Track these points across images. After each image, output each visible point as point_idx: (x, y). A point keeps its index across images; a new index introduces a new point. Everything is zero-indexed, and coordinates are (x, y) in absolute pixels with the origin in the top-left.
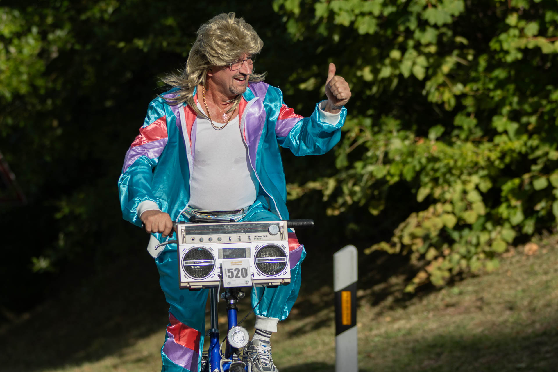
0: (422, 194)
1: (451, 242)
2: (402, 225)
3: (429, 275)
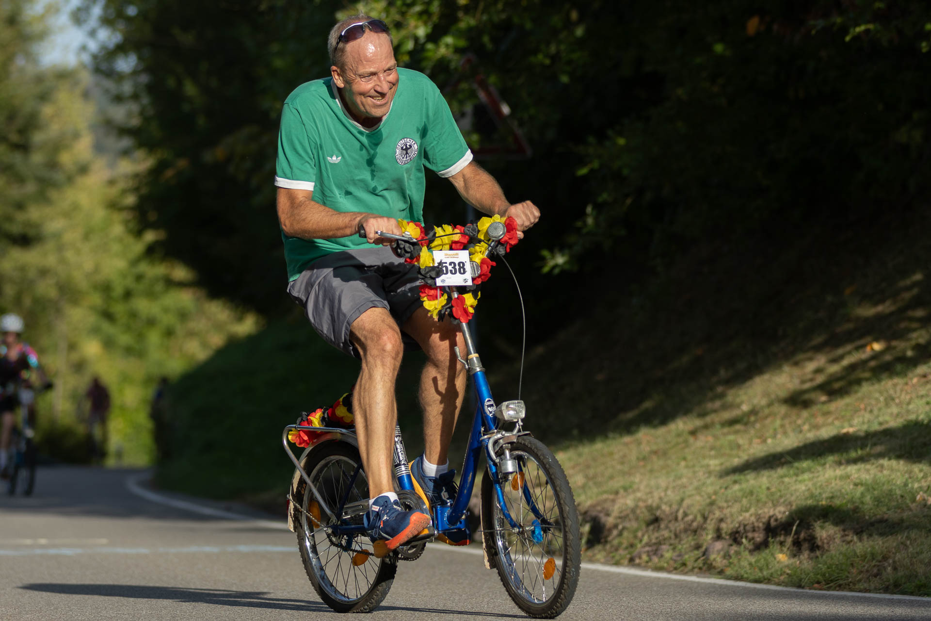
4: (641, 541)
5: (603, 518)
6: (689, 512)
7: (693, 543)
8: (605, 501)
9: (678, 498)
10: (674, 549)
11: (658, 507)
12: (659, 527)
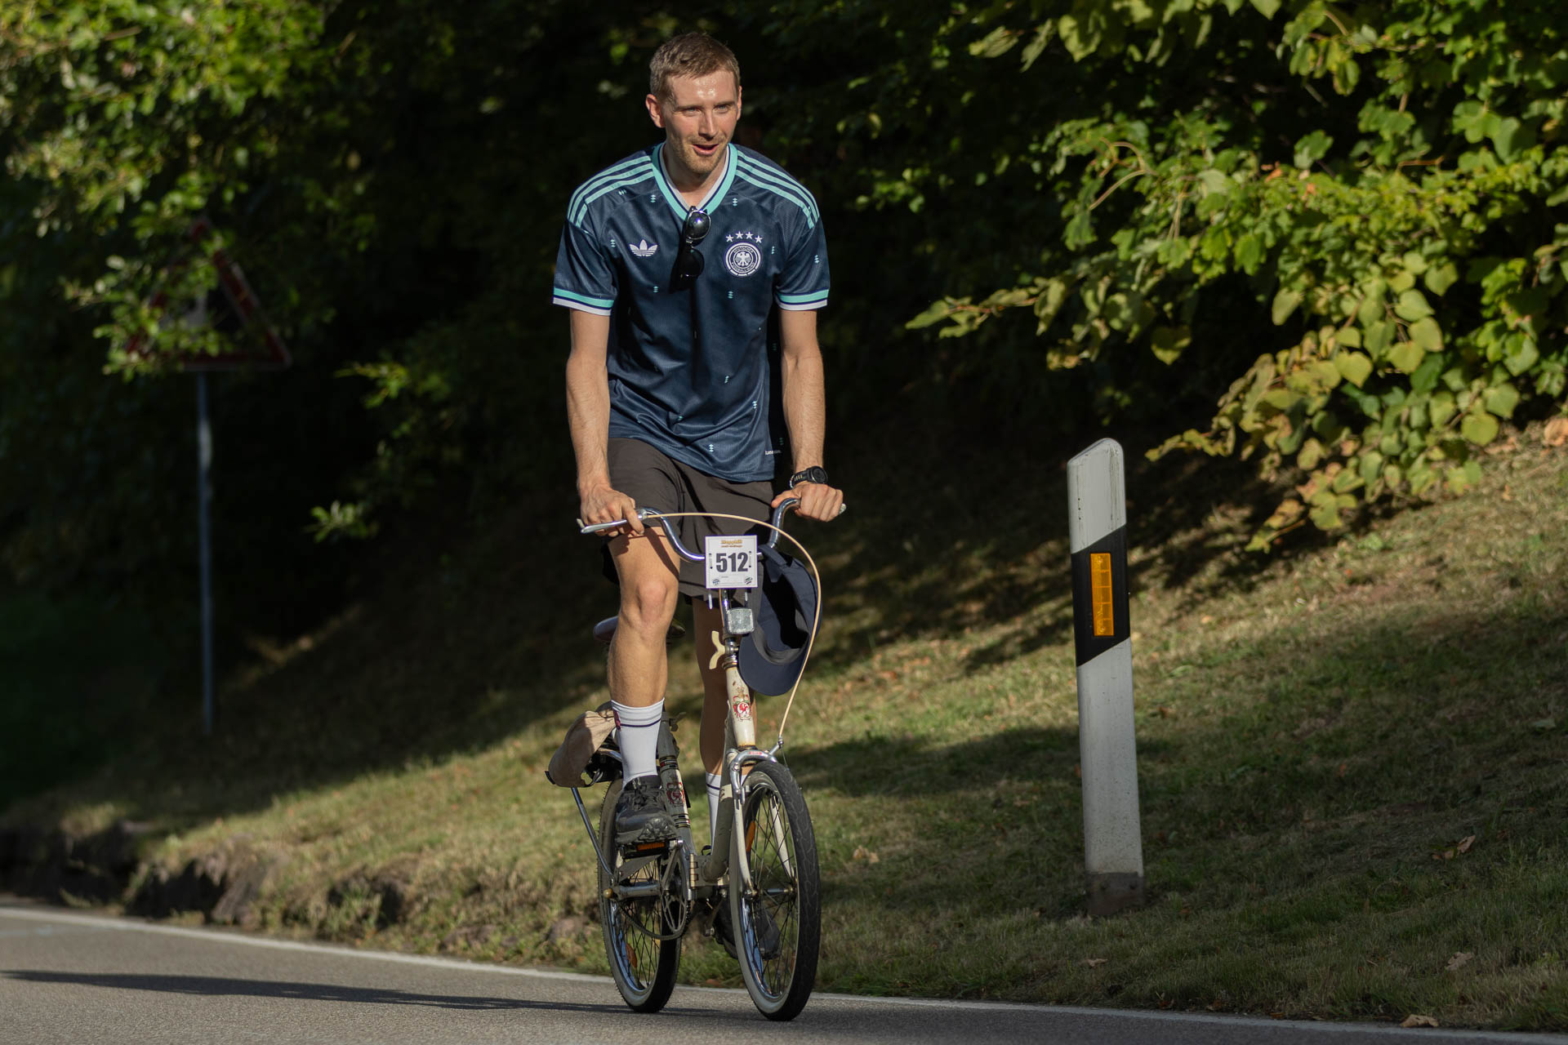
0: (1285, 304)
1: (1359, 423)
2: (1237, 386)
3: (1308, 506)
4: (456, 918)
5: (401, 887)
6: (525, 877)
7: (531, 922)
8: (403, 862)
9: (509, 857)
10: (504, 930)
11: (481, 870)
12: (482, 899)
